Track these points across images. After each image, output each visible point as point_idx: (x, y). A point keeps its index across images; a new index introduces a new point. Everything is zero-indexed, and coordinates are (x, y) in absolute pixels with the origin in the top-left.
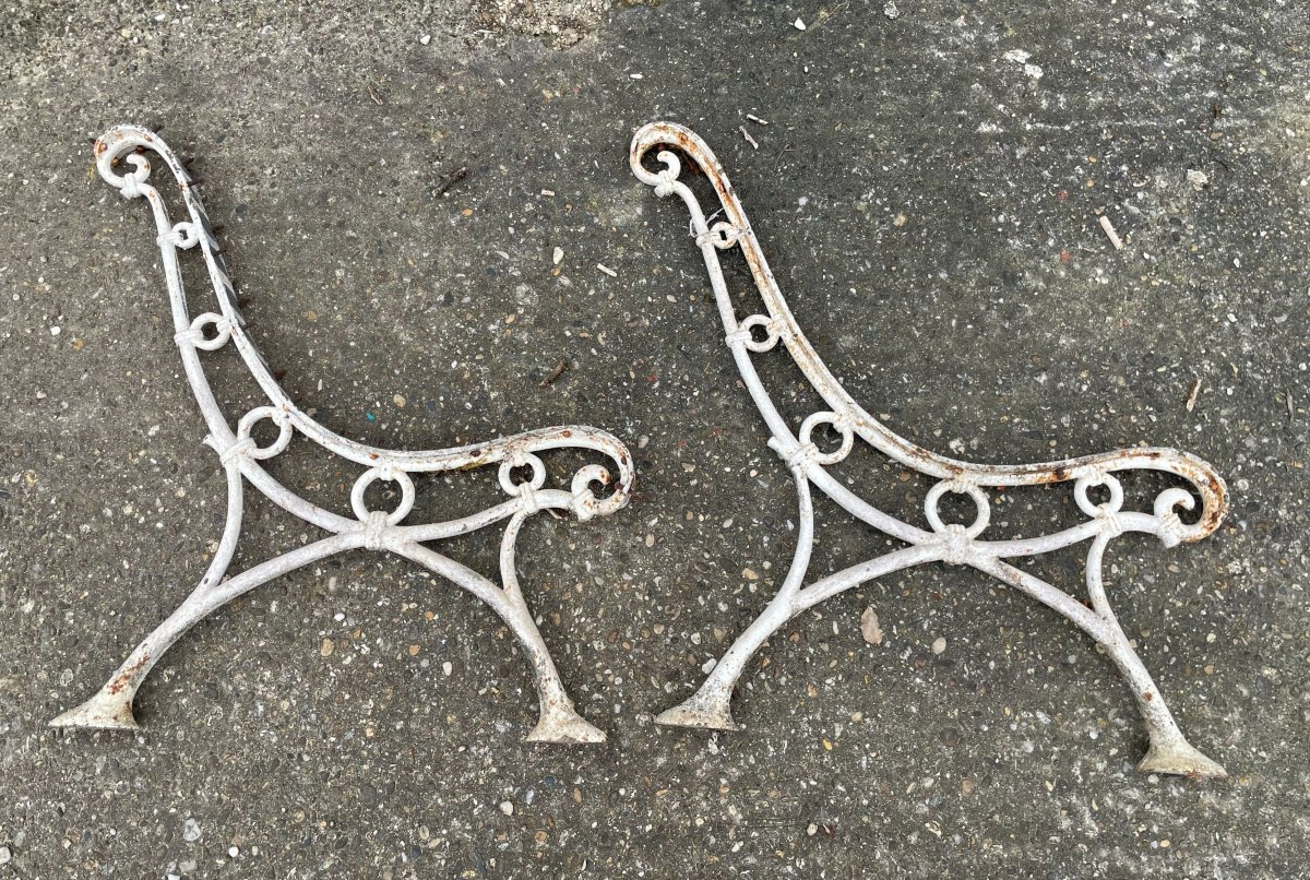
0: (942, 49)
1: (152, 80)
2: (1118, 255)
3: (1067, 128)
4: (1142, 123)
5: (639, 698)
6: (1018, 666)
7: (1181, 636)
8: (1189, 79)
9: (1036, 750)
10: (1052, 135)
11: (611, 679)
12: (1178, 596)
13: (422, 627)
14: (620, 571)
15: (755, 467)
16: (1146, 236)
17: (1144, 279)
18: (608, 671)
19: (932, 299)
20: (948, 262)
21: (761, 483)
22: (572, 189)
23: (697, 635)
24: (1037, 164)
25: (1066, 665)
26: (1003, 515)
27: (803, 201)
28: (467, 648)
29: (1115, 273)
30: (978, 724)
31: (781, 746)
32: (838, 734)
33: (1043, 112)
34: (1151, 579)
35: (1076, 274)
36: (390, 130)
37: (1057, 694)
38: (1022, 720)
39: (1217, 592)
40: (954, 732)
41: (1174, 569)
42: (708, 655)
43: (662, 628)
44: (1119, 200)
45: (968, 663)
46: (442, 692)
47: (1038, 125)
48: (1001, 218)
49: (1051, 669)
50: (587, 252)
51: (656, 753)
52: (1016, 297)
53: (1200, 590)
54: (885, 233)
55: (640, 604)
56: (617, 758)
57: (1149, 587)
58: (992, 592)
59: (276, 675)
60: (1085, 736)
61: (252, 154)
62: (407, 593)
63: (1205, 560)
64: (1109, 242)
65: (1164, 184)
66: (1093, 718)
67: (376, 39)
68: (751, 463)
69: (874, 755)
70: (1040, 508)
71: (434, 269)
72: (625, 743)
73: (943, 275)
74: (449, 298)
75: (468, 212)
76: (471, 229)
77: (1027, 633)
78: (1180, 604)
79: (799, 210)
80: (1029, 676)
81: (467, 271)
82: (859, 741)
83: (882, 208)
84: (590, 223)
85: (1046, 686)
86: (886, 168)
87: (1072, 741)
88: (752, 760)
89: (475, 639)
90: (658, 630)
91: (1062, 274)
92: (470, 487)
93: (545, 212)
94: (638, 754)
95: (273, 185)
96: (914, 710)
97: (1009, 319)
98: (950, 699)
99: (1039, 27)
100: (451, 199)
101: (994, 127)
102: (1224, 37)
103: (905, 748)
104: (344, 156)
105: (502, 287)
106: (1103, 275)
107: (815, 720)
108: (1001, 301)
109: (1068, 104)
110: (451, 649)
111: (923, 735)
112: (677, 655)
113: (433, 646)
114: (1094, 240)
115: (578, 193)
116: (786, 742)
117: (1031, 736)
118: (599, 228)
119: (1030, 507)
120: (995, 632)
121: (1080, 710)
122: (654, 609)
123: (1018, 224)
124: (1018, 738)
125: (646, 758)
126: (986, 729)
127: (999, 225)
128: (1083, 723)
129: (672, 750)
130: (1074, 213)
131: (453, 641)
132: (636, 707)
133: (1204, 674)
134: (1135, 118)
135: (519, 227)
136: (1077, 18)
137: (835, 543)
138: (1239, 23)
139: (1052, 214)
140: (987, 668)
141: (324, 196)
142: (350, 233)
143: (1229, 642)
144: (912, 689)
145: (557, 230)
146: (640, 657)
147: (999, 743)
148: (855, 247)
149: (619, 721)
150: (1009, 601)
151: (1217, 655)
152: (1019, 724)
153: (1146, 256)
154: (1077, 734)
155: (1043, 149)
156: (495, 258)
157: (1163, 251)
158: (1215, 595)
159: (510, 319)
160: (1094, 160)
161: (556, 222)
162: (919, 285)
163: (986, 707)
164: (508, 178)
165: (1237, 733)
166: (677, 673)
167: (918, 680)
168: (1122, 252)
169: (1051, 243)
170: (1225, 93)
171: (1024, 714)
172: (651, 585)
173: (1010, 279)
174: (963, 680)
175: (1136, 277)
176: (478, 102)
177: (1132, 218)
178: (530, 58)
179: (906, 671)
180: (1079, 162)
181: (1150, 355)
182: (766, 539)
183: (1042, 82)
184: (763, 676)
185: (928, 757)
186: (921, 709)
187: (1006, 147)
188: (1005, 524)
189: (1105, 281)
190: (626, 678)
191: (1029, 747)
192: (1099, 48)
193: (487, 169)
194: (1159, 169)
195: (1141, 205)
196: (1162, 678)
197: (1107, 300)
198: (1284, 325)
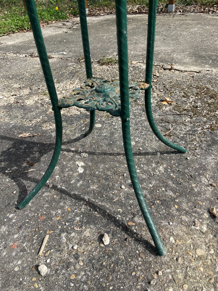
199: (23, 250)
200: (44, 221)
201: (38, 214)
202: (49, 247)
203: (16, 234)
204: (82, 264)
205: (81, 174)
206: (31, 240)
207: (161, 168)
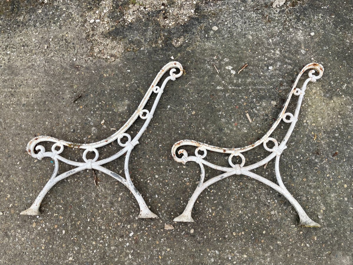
0: (210, 65)
1: (5, 69)
2: (250, 124)
3: (240, 88)
4: (261, 87)
5: (112, 242)
6: (212, 237)
7: (256, 231)
8: (275, 75)
9: (214, 261)
10: (236, 90)
11: (105, 237)
12: (256, 220)
13: (58, 220)
14: (111, 207)
15: (149, 180)
16: (258, 119)
17: (256, 131)
18: (105, 235)
19: (200, 135)
20: (205, 125)
21: (150, 184)
22: (109, 101)
23: (129, 226)
24: (231, 98)
25: (225, 238)
26: (212, 195)
27: (169, 107)
28: (69, 227)
29: (249, 129)
30: (200, 253)
31: (148, 257)
32: (163, 254)
33: (235, 84)
34: (250, 215)
35: (239, 129)
36: (63, 84)
37: (222, 246)
38: (212, 253)
39: (267, 220)
40: (193, 255)
41: (256, 212)
42: (131, 231)
43: (120, 223)
44: (252, 109)
45: (199, 236)
46: (62, 238)
47: (233, 87)
48: (220, 113)
49: (221, 239)
50: (111, 119)
51: (115, 257)
52: (222, 135)
53: (262, 219)
54: (189, 116)
55: (115, 216)
56: (105, 258)
57: (249, 217)
58: (207, 217)
59: (21, 231)
60: (228, 258)
61: (28, 90)
62: (56, 211)
63: (265, 210)
64: (248, 121)
65: (265, 105)
66: (231, 253)
67: (62, 59)
68: (148, 179)
69: (172, 260)
70: (222, 194)
71: (71, 123)
72: (108, 254)
73: (203, 128)
74: (74, 130)
75: (81, 107)
76: (82, 112)
77: (215, 229)
78: (257, 222)
79: (168, 109)
80: (215, 240)
81: (79, 123)
82: (168, 256)
83: (189, 109)
84: (113, 111)
85: (219, 243)
86: (191, 98)
87: (224, 259)
88: (140, 261)
89: (72, 224)
90: (119, 224)
91: (235, 129)
92: (74, 183)
93: (102, 108)
94: (111, 257)
95: (32, 99)
96: (184, 248)
97: (219, 141)
98: (193, 246)
99: (236, 60)
100: (77, 103)
101: (221, 87)
102: (286, 63)
103: (180, 259)
104: (51, 91)
105: (88, 128)
106: (246, 130)
107: (157, 250)
108: (218, 136)
109: (242, 81)
110: (65, 227)
111: (185, 256)
112: (123, 231)
113: (61, 226)
114: (244, 120)
115: (110, 103)
116: (149, 256)
117: (213, 257)
118: (115, 112)
119: (220, 194)
120: (207, 228)
121: (227, 251)
122: (119, 218)
123: (224, 115)
124: (210, 258)
125: (113, 259)
126: (202, 255)
127: (219, 115)
128: (228, 254)
129: (119, 257)
130: (239, 112)
131: (66, 224)
132: (111, 245)
133: (261, 242)
134: (259, 86)
135: (94, 112)
136: (246, 57)
137: (168, 201)
138: (291, 59)
139: (234, 112)
140: (204, 238)
141: (45, 102)
142: (51, 112)
143: (269, 234)
144: (184, 243)
145: (104, 112)
146: (114, 231)
147: (205, 259)
148: (181, 120)
149: (106, 248)
150: (212, 219)
151: (265, 237)
152: (211, 254)
153: (258, 125)
154: (226, 257)
155: (233, 94)
156: (88, 120)
157: (263, 123)
158: (266, 220)
159: (89, 137)
160: (247, 97)
161: (104, 110)
162: (197, 131)
163: (202, 249)
164: (93, 98)
165: (268, 259)
166: (123, 236)
167: (185, 240)
168: (251, 123)
169: (233, 120)
170: (285, 79)
171: (212, 251)
172: (119, 211)
173: (221, 130)
174: (197, 241)
175: (255, 130)
176: (86, 77)
177: (255, 114)
178: (101, 65)
179: (183, 238)
180: (242, 98)
181: (256, 152)
182: (150, 200)
183: (235, 75)
184: (145, 238)
185: (186, 262)
186: (185, 248)
187: (224, 93)
188: (213, 198)
189: (246, 131)
190: (109, 237)
191: (213, 260)
192: (252, 66)
193: (87, 95)
194: (264, 100)
195: (258, 110)
196: (250, 243)
197: (246, 137)
198: (293, 145)
199: (241, 124)
200: (239, 108)
201: (233, 107)
202: (252, 118)
203: (232, 119)
204: (271, 117)
205: (235, 74)
206: (241, 119)
207: (278, 52)
